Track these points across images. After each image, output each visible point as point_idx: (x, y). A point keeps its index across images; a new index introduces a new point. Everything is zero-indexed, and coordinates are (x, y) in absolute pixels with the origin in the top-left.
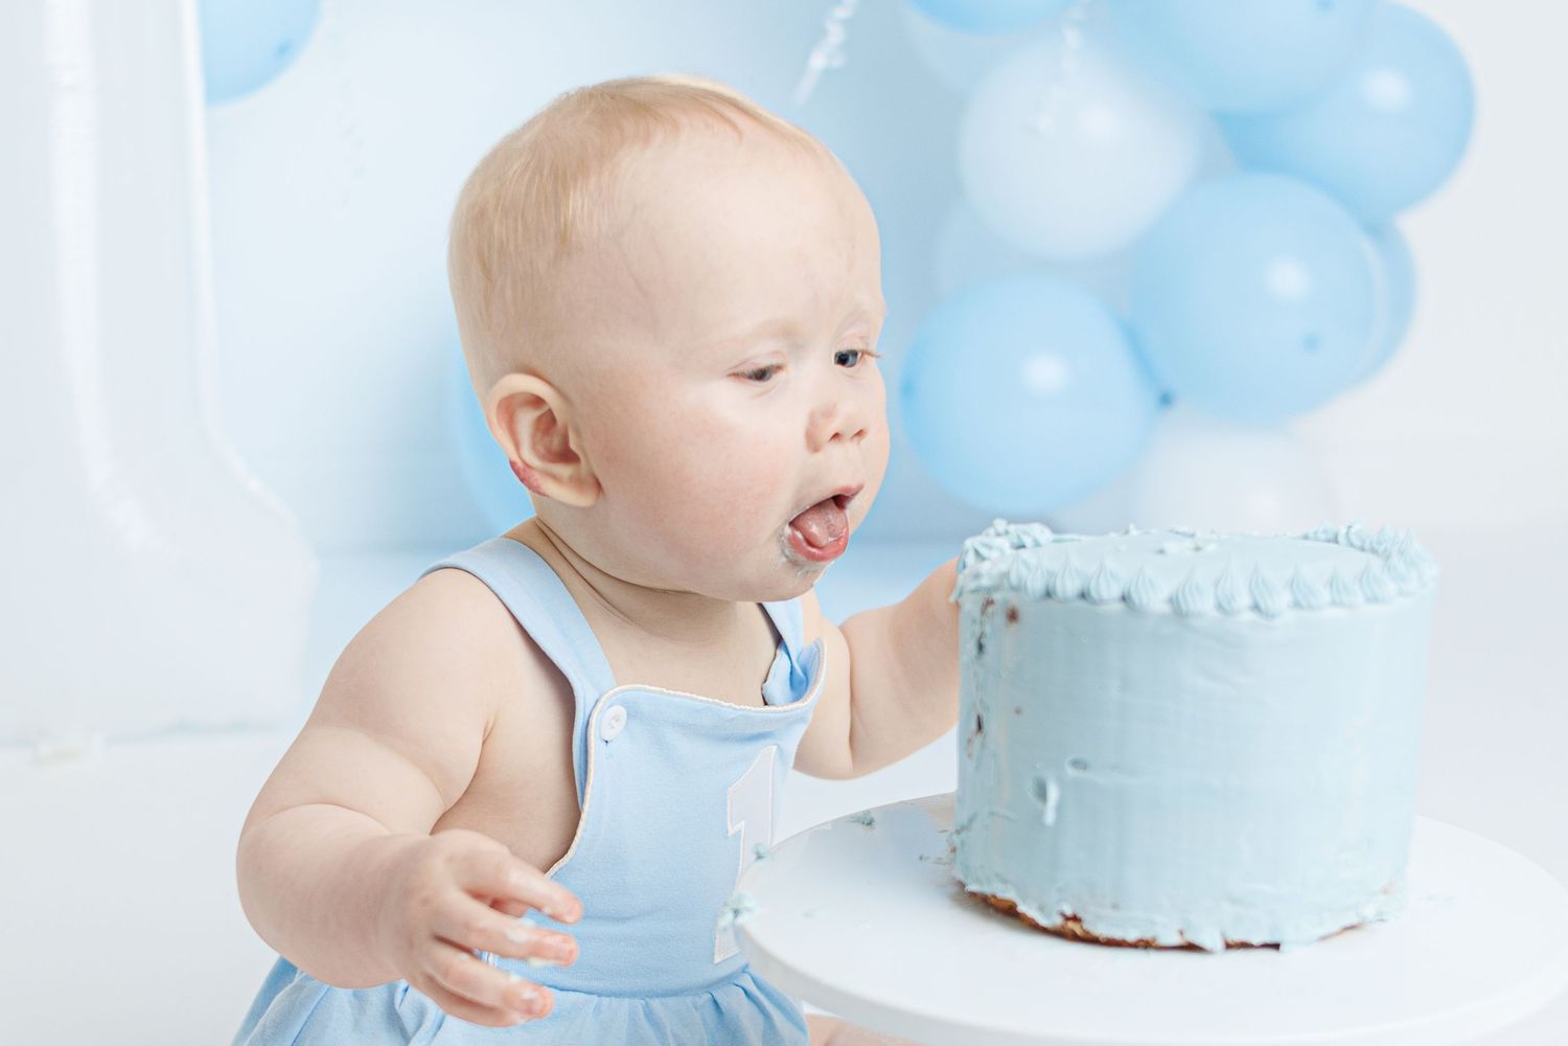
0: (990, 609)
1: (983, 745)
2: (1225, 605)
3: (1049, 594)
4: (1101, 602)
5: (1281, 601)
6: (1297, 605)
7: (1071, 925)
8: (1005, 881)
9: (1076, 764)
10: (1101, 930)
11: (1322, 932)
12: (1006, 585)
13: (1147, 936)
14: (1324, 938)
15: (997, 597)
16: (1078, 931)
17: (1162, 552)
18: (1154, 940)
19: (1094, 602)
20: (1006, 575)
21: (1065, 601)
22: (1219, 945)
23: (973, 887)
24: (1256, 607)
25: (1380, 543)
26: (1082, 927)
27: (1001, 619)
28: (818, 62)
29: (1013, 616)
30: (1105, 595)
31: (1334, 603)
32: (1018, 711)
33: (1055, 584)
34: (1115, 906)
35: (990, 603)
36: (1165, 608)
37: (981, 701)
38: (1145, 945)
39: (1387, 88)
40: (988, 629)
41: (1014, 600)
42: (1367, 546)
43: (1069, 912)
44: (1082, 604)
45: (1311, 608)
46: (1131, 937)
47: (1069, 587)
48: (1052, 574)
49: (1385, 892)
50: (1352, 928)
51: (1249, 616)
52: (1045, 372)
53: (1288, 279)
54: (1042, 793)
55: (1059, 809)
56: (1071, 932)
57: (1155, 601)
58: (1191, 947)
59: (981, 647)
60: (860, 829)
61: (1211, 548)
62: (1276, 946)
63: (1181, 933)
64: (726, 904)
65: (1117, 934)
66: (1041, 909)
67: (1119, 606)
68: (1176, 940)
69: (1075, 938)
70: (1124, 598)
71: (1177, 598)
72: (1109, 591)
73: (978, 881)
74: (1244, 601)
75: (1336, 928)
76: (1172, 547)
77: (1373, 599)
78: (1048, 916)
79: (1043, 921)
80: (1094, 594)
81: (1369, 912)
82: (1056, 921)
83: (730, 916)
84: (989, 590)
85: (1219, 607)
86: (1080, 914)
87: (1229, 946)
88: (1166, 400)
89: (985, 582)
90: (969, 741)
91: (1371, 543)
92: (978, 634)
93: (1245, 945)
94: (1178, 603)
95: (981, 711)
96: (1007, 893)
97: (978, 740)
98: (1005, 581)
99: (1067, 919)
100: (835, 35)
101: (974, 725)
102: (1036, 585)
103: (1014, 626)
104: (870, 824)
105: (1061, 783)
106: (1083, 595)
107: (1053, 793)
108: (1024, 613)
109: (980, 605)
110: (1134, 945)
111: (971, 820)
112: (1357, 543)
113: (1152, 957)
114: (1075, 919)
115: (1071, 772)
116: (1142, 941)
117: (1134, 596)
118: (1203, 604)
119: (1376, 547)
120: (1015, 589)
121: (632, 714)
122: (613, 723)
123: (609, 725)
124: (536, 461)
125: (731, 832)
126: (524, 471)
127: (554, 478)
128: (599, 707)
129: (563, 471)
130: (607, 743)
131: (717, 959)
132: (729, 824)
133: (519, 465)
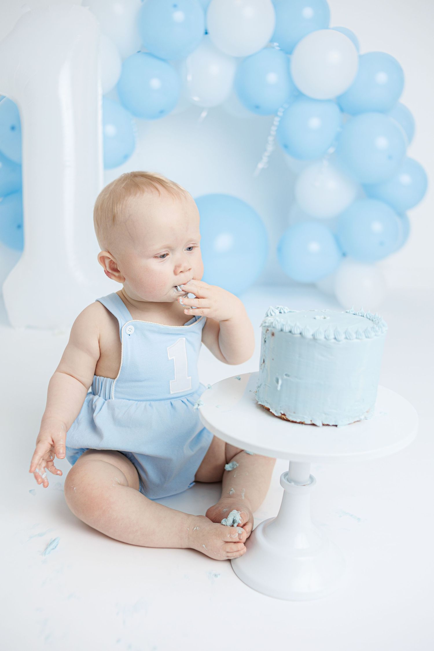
0: (268, 332)
1: (264, 366)
2: (327, 337)
3: (282, 330)
4: (295, 334)
5: (342, 337)
6: (346, 338)
7: (283, 416)
8: (267, 403)
9: (286, 375)
10: (290, 418)
11: (349, 422)
12: (272, 326)
13: (302, 421)
14: (349, 424)
15: (269, 329)
16: (285, 418)
17: (315, 318)
18: (304, 422)
19: (293, 334)
20: (272, 323)
21: (286, 333)
22: (321, 425)
23: (259, 403)
24: (335, 338)
25: (374, 318)
26: (286, 417)
27: (270, 335)
28: (260, 166)
29: (273, 334)
30: (296, 332)
31: (357, 338)
32: (273, 359)
33: (283, 328)
34: (294, 413)
35: (268, 330)
36: (311, 337)
37: (265, 355)
38: (302, 423)
39: (405, 179)
40: (267, 336)
41: (274, 331)
42: (371, 319)
43: (283, 413)
44: (290, 334)
45: (350, 339)
46: (298, 421)
47: (287, 329)
48: (283, 325)
49: (367, 412)
50: (358, 421)
51: (333, 341)
52: (314, 247)
53: (377, 227)
54: (277, 381)
55: (281, 386)
56: (283, 418)
57: (309, 335)
58: (313, 425)
59: (265, 341)
60: (237, 380)
61: (328, 318)
62: (336, 426)
63: (311, 421)
64: (196, 402)
65: (295, 420)
66: (276, 411)
67: (299, 335)
68: (310, 423)
69: (284, 419)
70: (301, 334)
71: (314, 334)
72: (297, 331)
73: (261, 402)
74: (332, 337)
75: (353, 422)
76: (318, 317)
77: (367, 337)
78: (277, 413)
79: (276, 415)
80: (293, 332)
81: (362, 417)
82: (280, 415)
83: (197, 405)
84: (268, 327)
85: (325, 338)
86: (285, 414)
87: (323, 425)
88: (344, 255)
89: (267, 324)
90: (261, 365)
91: (372, 318)
92: (265, 338)
93: (328, 425)
94: (314, 336)
95: (264, 358)
96: (268, 406)
97: (263, 365)
98: (272, 325)
99: (282, 414)
100: (265, 159)
101: (263, 361)
102: (279, 327)
103: (273, 337)
104: (239, 379)
105: (282, 379)
106: (290, 332)
107: (280, 382)
108: (276, 334)
109: (266, 330)
110: (299, 423)
111: (261, 385)
112: (369, 317)
113: (304, 426)
114: (284, 415)
115: (285, 377)
116: (300, 422)
117: (303, 334)
118: (321, 337)
119: (373, 319)
120: (274, 327)
121: (136, 328)
122: (130, 330)
123: (129, 330)
124: (110, 271)
125: (170, 358)
126: (107, 273)
127: (114, 275)
128: (125, 325)
129: (116, 274)
130: (129, 335)
131: (172, 393)
132: (169, 357)
133: (106, 271)
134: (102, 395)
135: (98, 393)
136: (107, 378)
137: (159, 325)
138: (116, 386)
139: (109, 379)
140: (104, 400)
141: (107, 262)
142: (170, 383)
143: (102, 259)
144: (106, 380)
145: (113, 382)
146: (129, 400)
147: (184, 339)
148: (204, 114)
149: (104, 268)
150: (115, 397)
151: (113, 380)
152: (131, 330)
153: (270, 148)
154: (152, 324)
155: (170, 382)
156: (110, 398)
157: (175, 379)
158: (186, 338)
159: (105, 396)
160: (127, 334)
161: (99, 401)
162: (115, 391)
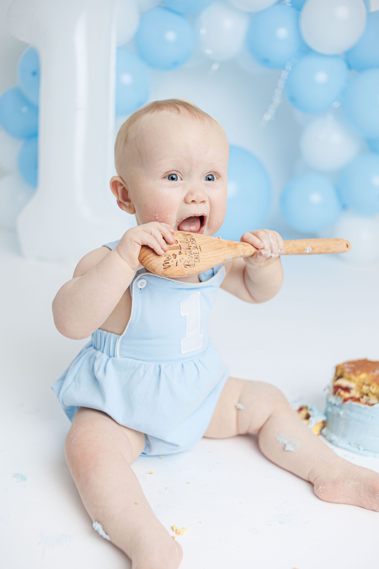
28: (267, 118)
52: (316, 198)
88: (344, 207)
123: (140, 284)
124: (122, 201)
126: (120, 203)
127: (126, 206)
128: (137, 279)
129: (127, 204)
130: (141, 289)
131: (183, 352)
132: (181, 313)
133: (118, 201)
134: (105, 351)
135: (101, 348)
136: (111, 332)
138: (122, 343)
139: (113, 335)
140: (108, 357)
141: (120, 189)
142: (181, 341)
143: (115, 185)
144: (110, 336)
145: (118, 338)
146: (136, 359)
147: (199, 293)
148: (215, 67)
149: (116, 196)
150: (120, 355)
151: (119, 336)
152: (143, 284)
156: (114, 356)
157: (187, 337)
158: (201, 292)
159: (108, 352)
160: (138, 288)
161: (102, 357)
162: (121, 348)
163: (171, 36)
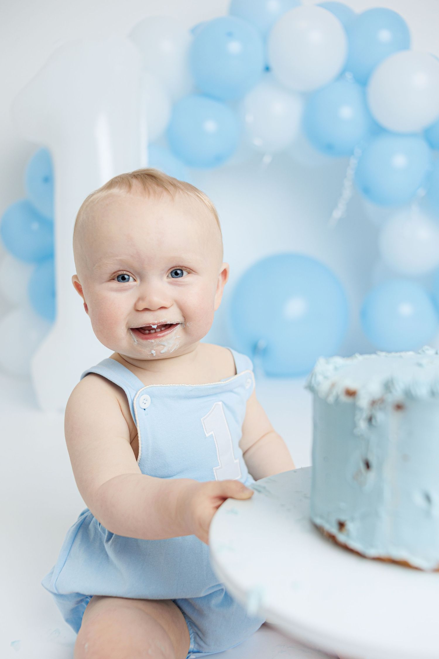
28: (338, 214)
121: (152, 396)
122: (145, 401)
123: (143, 403)
125: (207, 435)
128: (137, 396)
130: (145, 409)
132: (205, 432)
137: (185, 386)
142: (214, 471)
147: (220, 403)
148: (267, 160)
153: (347, 193)
154: (175, 386)
155: (213, 469)
157: (220, 465)
158: (223, 402)
160: (142, 408)
163: (210, 126)
